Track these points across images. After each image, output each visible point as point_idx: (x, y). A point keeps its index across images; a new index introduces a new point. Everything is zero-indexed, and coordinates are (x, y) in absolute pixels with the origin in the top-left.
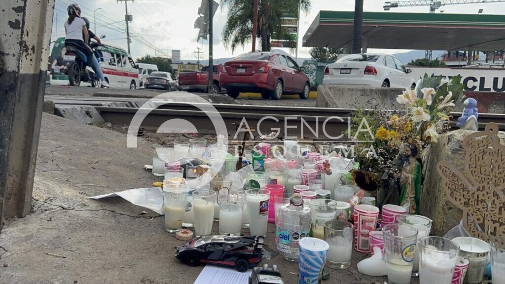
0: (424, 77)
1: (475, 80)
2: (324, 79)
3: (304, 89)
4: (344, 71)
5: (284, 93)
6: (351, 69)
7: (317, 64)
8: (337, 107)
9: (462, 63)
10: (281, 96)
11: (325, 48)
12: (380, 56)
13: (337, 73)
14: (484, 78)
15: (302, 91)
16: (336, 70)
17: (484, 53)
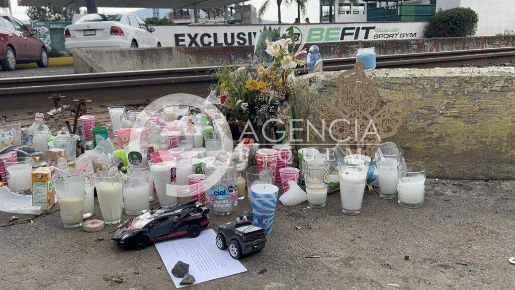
0: (264, 30)
1: (209, 36)
2: (66, 43)
3: (41, 56)
4: (88, 33)
5: (18, 62)
6: (95, 30)
7: (50, 26)
8: (105, 71)
9: (188, 21)
10: (15, 66)
11: (43, 7)
12: (122, 15)
13: (80, 35)
14: (216, 34)
15: (39, 59)
16: (79, 32)
17: (204, 10)
